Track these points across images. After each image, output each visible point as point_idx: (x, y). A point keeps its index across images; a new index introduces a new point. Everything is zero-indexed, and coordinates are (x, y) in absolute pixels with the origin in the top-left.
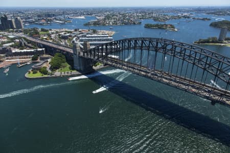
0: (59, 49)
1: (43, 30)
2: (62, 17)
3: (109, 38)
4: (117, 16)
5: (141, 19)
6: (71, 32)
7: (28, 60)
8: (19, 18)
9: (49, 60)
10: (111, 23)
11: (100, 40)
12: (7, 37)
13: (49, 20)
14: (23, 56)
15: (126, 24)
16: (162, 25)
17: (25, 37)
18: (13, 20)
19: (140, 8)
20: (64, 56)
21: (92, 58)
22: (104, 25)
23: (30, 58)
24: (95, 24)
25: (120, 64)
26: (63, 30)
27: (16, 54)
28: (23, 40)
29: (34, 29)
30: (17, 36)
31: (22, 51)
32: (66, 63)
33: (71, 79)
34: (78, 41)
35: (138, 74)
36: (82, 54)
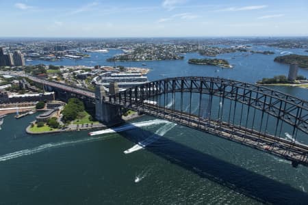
0: (74, 93)
1: (51, 67)
2: (77, 51)
3: (142, 77)
4: (150, 48)
5: (182, 52)
6: (90, 70)
7: (31, 108)
8: (19, 52)
9: (61, 108)
10: (143, 58)
11: (130, 80)
12: (3, 77)
13: (59, 54)
14: (24, 103)
15: (164, 59)
16: (212, 61)
17: (27, 76)
18: (11, 55)
19: (182, 39)
20: (81, 103)
21: (122, 104)
22: (134, 60)
23: (33, 105)
24: (122, 59)
25: (161, 112)
26: (78, 67)
27: (14, 100)
28: (25, 81)
29: (40, 67)
30: (16, 76)
31: (23, 96)
32: (85, 112)
33: (94, 133)
34: (100, 81)
35: (187, 126)
36: (107, 99)
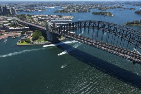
0: (37, 27)
1: (28, 15)
2: (40, 7)
3: (69, 20)
4: (75, 7)
5: (90, 8)
6: (46, 17)
7: (19, 34)
8: (14, 8)
9: (32, 34)
10: (71, 11)
11: (64, 22)
12: (7, 20)
13: (32, 9)
14: (16, 32)
15: (81, 12)
16: (104, 13)
17: (18, 20)
18: (10, 9)
19: (90, 2)
20: (40, 32)
21: (58, 33)
22: (67, 12)
23: (20, 33)
24: (61, 12)
25: (75, 37)
26: (41, 15)
27: (12, 30)
28: (16, 22)
29: (23, 15)
30: (12, 19)
31: (15, 28)
32: (42, 36)
33: (44, 46)
34: (50, 22)
36: (52, 31)
